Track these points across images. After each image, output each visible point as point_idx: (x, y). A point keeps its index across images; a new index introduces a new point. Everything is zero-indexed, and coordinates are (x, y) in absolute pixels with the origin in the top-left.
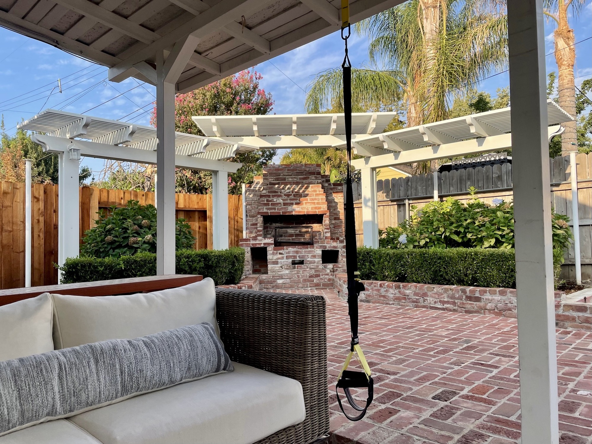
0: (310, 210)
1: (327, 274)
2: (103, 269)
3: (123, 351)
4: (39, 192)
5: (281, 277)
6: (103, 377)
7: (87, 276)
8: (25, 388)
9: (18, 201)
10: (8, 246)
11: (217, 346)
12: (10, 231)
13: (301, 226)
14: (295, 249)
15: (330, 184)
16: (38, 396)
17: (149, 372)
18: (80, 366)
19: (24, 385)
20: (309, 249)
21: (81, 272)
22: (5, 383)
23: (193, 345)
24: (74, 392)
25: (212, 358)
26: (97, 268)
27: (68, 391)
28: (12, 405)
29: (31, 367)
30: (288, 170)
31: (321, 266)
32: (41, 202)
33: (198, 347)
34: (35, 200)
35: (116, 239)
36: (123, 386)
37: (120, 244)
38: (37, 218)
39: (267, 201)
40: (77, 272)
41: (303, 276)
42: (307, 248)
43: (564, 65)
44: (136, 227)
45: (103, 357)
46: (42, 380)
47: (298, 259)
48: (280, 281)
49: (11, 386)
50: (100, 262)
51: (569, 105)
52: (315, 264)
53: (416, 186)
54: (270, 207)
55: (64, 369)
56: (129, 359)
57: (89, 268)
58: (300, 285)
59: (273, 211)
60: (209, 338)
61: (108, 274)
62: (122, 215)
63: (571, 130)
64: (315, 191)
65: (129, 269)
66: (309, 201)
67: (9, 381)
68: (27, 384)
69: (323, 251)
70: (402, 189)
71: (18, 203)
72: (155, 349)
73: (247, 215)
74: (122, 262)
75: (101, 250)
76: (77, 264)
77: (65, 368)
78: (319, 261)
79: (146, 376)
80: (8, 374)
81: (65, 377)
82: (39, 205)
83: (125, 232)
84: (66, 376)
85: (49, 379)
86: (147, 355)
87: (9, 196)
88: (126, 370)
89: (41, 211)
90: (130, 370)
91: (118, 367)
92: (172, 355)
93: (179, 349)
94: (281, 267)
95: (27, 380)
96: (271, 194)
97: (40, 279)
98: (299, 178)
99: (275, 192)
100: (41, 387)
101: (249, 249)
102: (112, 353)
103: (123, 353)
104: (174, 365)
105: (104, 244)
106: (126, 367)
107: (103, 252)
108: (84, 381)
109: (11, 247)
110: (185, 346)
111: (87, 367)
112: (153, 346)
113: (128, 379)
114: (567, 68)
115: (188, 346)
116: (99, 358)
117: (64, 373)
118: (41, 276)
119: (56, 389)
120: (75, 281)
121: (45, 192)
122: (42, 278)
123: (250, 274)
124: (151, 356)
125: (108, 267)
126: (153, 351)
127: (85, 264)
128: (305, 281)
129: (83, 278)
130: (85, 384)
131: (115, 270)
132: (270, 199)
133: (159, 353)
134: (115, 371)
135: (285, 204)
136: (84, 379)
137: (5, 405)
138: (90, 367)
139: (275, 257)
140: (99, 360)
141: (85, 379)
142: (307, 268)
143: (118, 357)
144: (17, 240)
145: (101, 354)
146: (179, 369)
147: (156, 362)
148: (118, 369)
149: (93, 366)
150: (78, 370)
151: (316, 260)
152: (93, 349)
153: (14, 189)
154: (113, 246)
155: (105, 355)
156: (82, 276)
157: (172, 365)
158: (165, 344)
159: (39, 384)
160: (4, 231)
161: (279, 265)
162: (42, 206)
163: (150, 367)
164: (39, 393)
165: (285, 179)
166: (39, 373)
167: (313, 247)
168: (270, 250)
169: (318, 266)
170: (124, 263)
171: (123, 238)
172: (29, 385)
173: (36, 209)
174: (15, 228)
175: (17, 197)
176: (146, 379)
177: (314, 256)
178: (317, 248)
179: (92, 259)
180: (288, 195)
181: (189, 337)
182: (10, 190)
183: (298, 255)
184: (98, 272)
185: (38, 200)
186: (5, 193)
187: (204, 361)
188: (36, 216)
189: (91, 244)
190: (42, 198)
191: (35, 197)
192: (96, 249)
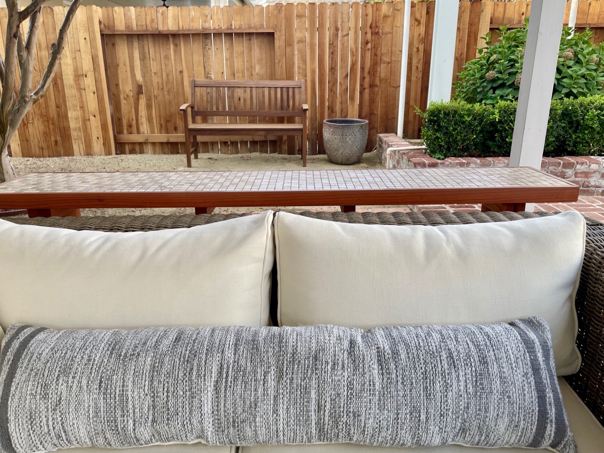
2: (471, 120)
3: (329, 367)
4: (421, 12)
6: (285, 407)
7: (449, 127)
8: (162, 395)
9: (399, 26)
10: (386, 80)
11: (542, 398)
12: (389, 63)
16: (178, 414)
17: (371, 421)
18: (250, 378)
19: (162, 389)
21: (443, 121)
22: (137, 379)
23: (482, 384)
24: (234, 422)
25: (522, 422)
26: (463, 117)
27: (225, 416)
28: (141, 417)
29: (180, 359)
32: (422, 26)
33: (491, 392)
34: (416, 23)
35: (500, 76)
37: (503, 82)
38: (417, 46)
45: (293, 369)
46: (187, 388)
49: (145, 386)
50: (469, 110)
55: (225, 375)
56: (336, 386)
57: (453, 117)
60: (526, 374)
61: (477, 126)
62: (515, 40)
65: (506, 121)
67: (144, 376)
68: (166, 389)
71: (398, 28)
72: (394, 376)
74: (497, 111)
75: (479, 90)
76: (440, 111)
77: (227, 376)
79: (365, 427)
80: (147, 363)
81: (223, 391)
82: (420, 30)
83: (512, 66)
84: (226, 390)
85: (198, 390)
86: (374, 385)
87: (389, 20)
88: (328, 406)
89: (421, 37)
90: (334, 407)
91: (313, 395)
92: (428, 396)
93: (447, 387)
95: (168, 382)
100: (184, 400)
102: (308, 366)
103: (330, 370)
104: (427, 419)
105: (483, 82)
106: (328, 399)
108: (251, 407)
109: (389, 81)
110: (462, 384)
111: (262, 383)
112: (393, 366)
113: (330, 422)
115: (470, 386)
116: (285, 369)
117: (224, 384)
119: (207, 408)
121: (428, 13)
124: (383, 388)
125: (478, 116)
126: (388, 379)
127: (449, 110)
129: (444, 129)
130: (251, 414)
131: (486, 121)
133: (400, 386)
134: (308, 402)
136: (251, 403)
137: (131, 415)
138: (266, 385)
140: (285, 374)
141: (253, 405)
143: (317, 376)
144: (395, 73)
145: (290, 361)
146: (437, 428)
147: (390, 404)
148: (314, 399)
149: (271, 383)
150: (246, 383)
153: (396, 11)
154: (495, 85)
155: (296, 366)
156: (445, 127)
157: (423, 417)
158: (418, 369)
159: (182, 393)
160: (382, 62)
162: (422, 31)
163: (375, 410)
164: (180, 409)
166: (187, 374)
170: (500, 112)
171: (510, 74)
172: (168, 392)
173: (416, 35)
174: (393, 59)
175: (397, 20)
176: (364, 431)
179: (462, 104)
181: (478, 364)
182: (390, 13)
184: (463, 123)
185: (419, 23)
186: (386, 17)
187: (502, 426)
188: (416, 44)
189: (467, 81)
190: (423, 20)
191: (416, 20)
192: (473, 87)
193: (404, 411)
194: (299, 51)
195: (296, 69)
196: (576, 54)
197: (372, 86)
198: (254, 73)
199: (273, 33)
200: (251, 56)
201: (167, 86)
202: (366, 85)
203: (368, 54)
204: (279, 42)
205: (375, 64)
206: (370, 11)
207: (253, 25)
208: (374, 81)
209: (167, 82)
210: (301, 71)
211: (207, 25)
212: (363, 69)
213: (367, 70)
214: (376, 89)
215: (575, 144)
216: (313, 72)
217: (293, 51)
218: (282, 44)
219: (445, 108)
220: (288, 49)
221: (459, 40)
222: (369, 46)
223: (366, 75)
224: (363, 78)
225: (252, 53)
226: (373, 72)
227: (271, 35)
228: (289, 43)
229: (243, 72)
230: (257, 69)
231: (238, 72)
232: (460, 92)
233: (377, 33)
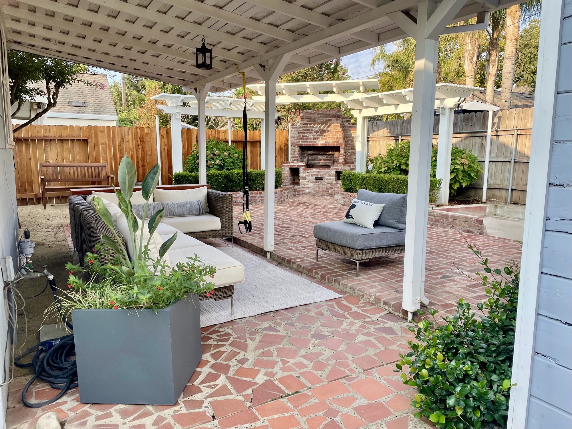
0: (331, 143)
1: (338, 188)
4: (164, 133)
5: (308, 188)
10: (150, 163)
12: (151, 155)
13: (328, 153)
14: (317, 170)
15: (349, 124)
20: (327, 170)
30: (318, 114)
31: (334, 182)
36: (169, 213)
39: (303, 136)
40: (179, 179)
41: (322, 188)
42: (326, 169)
43: (508, 39)
44: (212, 155)
47: (319, 177)
48: (307, 191)
50: (190, 175)
51: (507, 71)
52: (331, 181)
53: (408, 127)
54: (304, 140)
57: (185, 178)
58: (320, 194)
59: (306, 143)
63: (507, 90)
64: (336, 129)
66: (331, 137)
69: (336, 172)
70: (399, 128)
71: (153, 139)
73: (291, 145)
75: (194, 168)
76: (179, 176)
78: (333, 179)
82: (164, 140)
87: (149, 136)
89: (165, 144)
94: (308, 181)
96: (305, 131)
97: (166, 181)
98: (325, 120)
99: (308, 130)
101: (288, 168)
105: (195, 164)
107: (195, 169)
114: (510, 41)
118: (167, 180)
120: (178, 184)
121: (167, 133)
122: (168, 181)
123: (288, 185)
128: (323, 191)
132: (304, 135)
135: (314, 139)
139: (305, 175)
142: (325, 183)
151: (331, 178)
152: (162, 203)
153: (152, 132)
160: (147, 155)
161: (307, 180)
162: (166, 141)
165: (315, 121)
167: (330, 169)
168: (301, 170)
169: (332, 182)
173: (163, 143)
175: (152, 136)
177: (330, 175)
178: (332, 170)
179: (187, 173)
180: (317, 132)
182: (149, 133)
183: (319, 174)
184: (189, 180)
185: (164, 137)
186: (147, 134)
187: (195, 210)
188: (163, 147)
189: (189, 164)
190: (165, 136)
191: (162, 136)
192: (192, 167)
193: (181, 209)
194: (103, 149)
195: (101, 158)
196: (229, 154)
197: (143, 166)
198: (76, 160)
199: (87, 140)
200: (74, 151)
201: (20, 166)
202: (140, 165)
203: (140, 151)
204: (91, 144)
205: (144, 156)
206: (139, 131)
207: (74, 135)
208: (144, 163)
209: (20, 165)
210: (104, 158)
211: (46, 135)
212: (137, 158)
213: (140, 158)
214: (145, 167)
215: (232, 187)
216: (111, 159)
217: (99, 148)
218: (93, 144)
219: (182, 174)
220: (96, 148)
221: (183, 145)
222: (140, 147)
223: (139, 160)
224: (138, 162)
225: (75, 149)
226: (143, 159)
227: (85, 141)
228: (96, 144)
229: (69, 159)
230: (78, 157)
231: (66, 159)
232: (186, 168)
233: (143, 141)
